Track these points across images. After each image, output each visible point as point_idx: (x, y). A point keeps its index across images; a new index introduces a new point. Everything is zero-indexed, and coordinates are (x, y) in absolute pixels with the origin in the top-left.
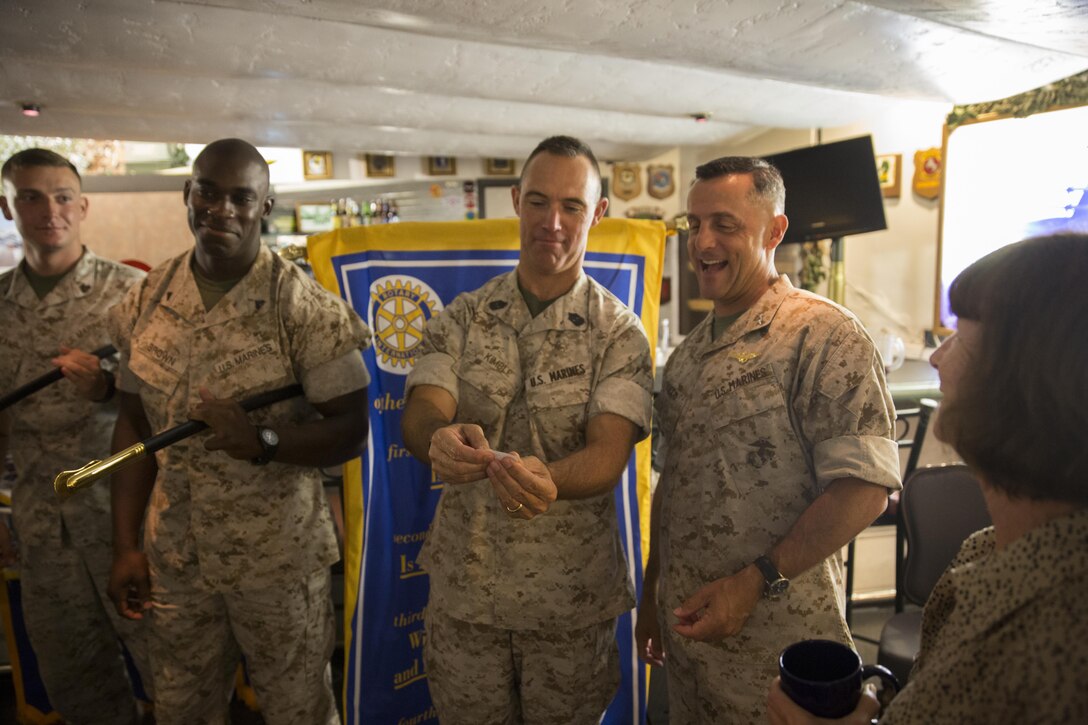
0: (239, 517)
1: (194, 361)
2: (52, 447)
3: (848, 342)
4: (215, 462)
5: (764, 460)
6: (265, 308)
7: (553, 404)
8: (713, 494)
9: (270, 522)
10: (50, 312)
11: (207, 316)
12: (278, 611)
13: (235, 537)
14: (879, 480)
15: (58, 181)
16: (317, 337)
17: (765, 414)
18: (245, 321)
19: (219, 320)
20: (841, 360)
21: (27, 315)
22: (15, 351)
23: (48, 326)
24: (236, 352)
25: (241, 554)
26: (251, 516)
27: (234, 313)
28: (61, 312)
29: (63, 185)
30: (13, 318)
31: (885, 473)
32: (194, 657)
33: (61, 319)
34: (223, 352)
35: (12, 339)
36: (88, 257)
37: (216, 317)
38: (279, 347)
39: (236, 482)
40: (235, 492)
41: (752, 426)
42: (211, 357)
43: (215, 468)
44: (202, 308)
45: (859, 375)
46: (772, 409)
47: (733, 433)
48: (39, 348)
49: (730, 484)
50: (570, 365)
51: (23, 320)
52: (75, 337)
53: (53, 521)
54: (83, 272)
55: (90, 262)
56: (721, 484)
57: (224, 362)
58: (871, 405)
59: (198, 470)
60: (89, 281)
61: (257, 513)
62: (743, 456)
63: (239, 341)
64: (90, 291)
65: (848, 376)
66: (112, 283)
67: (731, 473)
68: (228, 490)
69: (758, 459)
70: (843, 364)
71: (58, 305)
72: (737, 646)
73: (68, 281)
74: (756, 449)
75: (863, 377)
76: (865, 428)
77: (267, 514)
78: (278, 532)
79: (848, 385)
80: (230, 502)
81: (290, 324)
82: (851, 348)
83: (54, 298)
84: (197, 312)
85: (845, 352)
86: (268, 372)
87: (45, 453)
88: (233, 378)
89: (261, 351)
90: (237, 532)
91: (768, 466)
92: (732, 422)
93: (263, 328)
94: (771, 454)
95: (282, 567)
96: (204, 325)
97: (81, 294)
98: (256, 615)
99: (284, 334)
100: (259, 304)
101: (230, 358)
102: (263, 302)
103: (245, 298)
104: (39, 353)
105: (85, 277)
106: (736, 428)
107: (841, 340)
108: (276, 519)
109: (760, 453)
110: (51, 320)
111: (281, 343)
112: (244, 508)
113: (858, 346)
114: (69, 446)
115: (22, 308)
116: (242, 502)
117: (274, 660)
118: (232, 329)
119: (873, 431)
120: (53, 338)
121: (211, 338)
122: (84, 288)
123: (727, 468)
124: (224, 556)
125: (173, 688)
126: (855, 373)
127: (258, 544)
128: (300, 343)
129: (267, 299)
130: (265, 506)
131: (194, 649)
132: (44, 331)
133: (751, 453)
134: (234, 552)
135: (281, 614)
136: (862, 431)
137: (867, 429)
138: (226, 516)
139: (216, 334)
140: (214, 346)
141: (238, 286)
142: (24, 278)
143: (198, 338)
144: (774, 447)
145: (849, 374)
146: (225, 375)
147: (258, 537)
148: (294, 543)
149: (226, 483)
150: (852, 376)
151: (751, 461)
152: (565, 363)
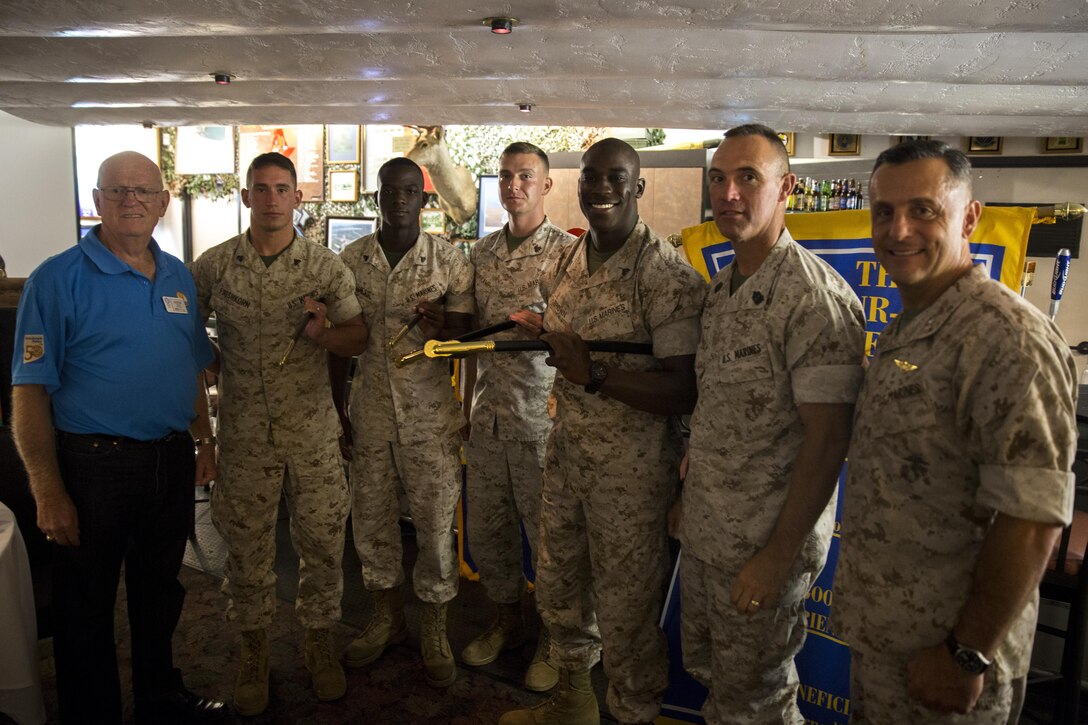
0: (590, 441)
1: (576, 314)
2: (498, 363)
3: (1006, 362)
4: (578, 394)
5: (917, 476)
6: (628, 276)
7: (732, 380)
8: (869, 500)
9: (613, 449)
10: (513, 264)
11: (589, 280)
12: (610, 526)
13: (587, 456)
14: (1027, 515)
15: (522, 164)
16: (661, 300)
17: (916, 431)
18: (614, 284)
19: (597, 283)
20: (992, 383)
21: (500, 263)
22: (488, 289)
23: (510, 273)
24: (602, 308)
25: (592, 470)
26: (599, 441)
27: (607, 278)
28: (519, 264)
29: (526, 167)
30: (492, 265)
31: (1035, 509)
32: (560, 551)
33: (519, 270)
34: (593, 308)
35: (488, 279)
36: (545, 226)
37: (596, 280)
38: (630, 307)
39: (592, 413)
40: (588, 421)
41: (905, 441)
42: (586, 312)
43: (578, 399)
44: (586, 273)
45: (1009, 401)
46: (923, 427)
47: (888, 444)
48: (501, 290)
49: (885, 495)
50: (750, 344)
51: (497, 268)
52: (526, 285)
53: (491, 415)
54: (539, 237)
55: (545, 229)
56: (877, 492)
57: (593, 316)
58: (1028, 433)
59: (567, 398)
60: (541, 244)
61: (603, 440)
62: (897, 468)
63: (605, 301)
64: (540, 251)
65: (997, 403)
66: (556, 247)
67: (886, 483)
68: (584, 417)
69: (911, 474)
70: (994, 388)
71: (518, 259)
72: (880, 647)
73: (527, 243)
74: (909, 463)
75: (1013, 404)
76: (1017, 458)
77: (611, 442)
78: (619, 457)
79: (996, 412)
80: (584, 427)
81: (642, 288)
82: (1006, 369)
83: (516, 254)
84: (583, 276)
85: (999, 374)
86: (618, 328)
87: (494, 366)
88: (596, 329)
89: (617, 310)
90: (587, 452)
91: (921, 482)
92: (887, 435)
93: (623, 290)
94: (924, 471)
95: (618, 489)
96: (587, 286)
97: (534, 253)
98: (598, 526)
99: (637, 297)
100: (625, 271)
101: (597, 314)
102: (628, 270)
103: (617, 266)
104: (501, 293)
105: (539, 240)
106: (889, 440)
107: (997, 359)
108: (617, 447)
109: (914, 468)
110: (512, 270)
111: (634, 304)
112: (593, 434)
113: (1015, 369)
114: (509, 364)
115: (498, 258)
116: (592, 429)
117: (604, 570)
118: (603, 290)
119: (1027, 462)
120: (511, 283)
121: (589, 297)
122: (537, 249)
123: (884, 477)
124: (582, 469)
125: (545, 569)
126: (1006, 399)
127: (602, 463)
128: (649, 305)
129: (632, 268)
130: (609, 435)
131: (561, 544)
132: (507, 277)
133: (904, 467)
134: (588, 468)
135: (612, 531)
136: (1013, 461)
137: (1022, 459)
138: (580, 438)
139: (592, 294)
140: (590, 303)
141: (613, 257)
142: (504, 237)
143: (582, 296)
144: (927, 464)
145: (999, 400)
146: (591, 327)
147: (602, 458)
148: (632, 472)
149: (584, 413)
150: (1002, 402)
151: (904, 475)
152: (748, 342)
